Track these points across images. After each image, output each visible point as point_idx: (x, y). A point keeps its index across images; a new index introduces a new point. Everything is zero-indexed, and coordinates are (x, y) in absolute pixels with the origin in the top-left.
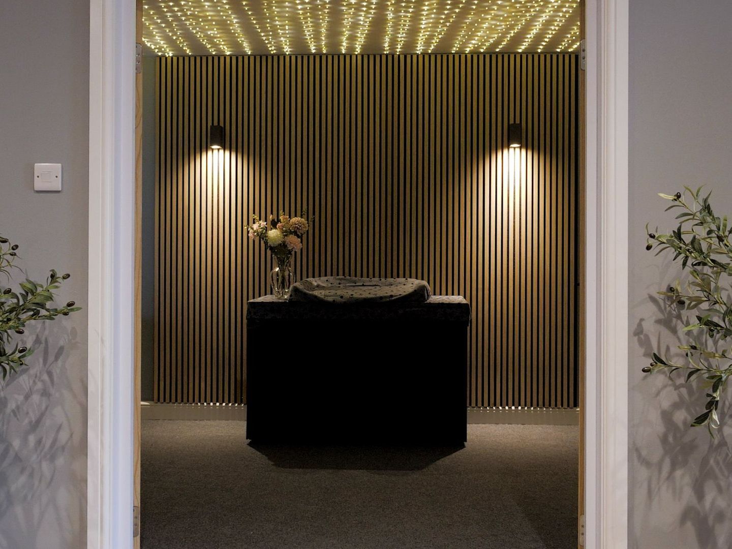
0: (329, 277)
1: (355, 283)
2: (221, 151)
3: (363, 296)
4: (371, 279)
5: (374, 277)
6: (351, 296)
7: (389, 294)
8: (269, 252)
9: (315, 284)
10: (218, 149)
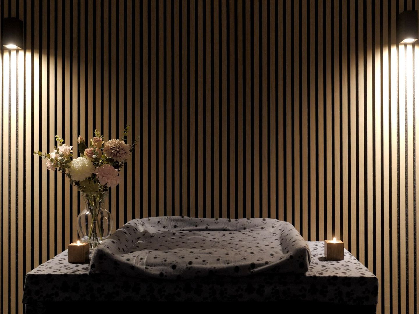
0: (161, 218)
1: (196, 226)
2: (21, 53)
3: (208, 266)
4: (217, 219)
5: (221, 217)
6: (189, 266)
7: (248, 262)
8: (75, 189)
9: (141, 229)
10: (17, 51)
